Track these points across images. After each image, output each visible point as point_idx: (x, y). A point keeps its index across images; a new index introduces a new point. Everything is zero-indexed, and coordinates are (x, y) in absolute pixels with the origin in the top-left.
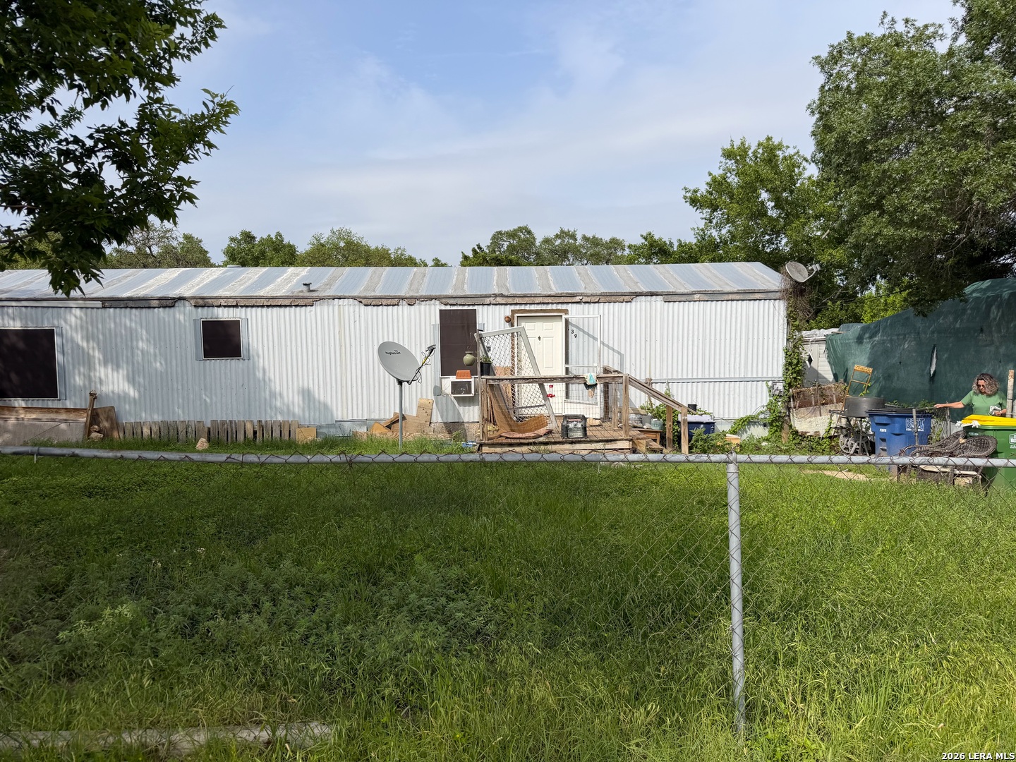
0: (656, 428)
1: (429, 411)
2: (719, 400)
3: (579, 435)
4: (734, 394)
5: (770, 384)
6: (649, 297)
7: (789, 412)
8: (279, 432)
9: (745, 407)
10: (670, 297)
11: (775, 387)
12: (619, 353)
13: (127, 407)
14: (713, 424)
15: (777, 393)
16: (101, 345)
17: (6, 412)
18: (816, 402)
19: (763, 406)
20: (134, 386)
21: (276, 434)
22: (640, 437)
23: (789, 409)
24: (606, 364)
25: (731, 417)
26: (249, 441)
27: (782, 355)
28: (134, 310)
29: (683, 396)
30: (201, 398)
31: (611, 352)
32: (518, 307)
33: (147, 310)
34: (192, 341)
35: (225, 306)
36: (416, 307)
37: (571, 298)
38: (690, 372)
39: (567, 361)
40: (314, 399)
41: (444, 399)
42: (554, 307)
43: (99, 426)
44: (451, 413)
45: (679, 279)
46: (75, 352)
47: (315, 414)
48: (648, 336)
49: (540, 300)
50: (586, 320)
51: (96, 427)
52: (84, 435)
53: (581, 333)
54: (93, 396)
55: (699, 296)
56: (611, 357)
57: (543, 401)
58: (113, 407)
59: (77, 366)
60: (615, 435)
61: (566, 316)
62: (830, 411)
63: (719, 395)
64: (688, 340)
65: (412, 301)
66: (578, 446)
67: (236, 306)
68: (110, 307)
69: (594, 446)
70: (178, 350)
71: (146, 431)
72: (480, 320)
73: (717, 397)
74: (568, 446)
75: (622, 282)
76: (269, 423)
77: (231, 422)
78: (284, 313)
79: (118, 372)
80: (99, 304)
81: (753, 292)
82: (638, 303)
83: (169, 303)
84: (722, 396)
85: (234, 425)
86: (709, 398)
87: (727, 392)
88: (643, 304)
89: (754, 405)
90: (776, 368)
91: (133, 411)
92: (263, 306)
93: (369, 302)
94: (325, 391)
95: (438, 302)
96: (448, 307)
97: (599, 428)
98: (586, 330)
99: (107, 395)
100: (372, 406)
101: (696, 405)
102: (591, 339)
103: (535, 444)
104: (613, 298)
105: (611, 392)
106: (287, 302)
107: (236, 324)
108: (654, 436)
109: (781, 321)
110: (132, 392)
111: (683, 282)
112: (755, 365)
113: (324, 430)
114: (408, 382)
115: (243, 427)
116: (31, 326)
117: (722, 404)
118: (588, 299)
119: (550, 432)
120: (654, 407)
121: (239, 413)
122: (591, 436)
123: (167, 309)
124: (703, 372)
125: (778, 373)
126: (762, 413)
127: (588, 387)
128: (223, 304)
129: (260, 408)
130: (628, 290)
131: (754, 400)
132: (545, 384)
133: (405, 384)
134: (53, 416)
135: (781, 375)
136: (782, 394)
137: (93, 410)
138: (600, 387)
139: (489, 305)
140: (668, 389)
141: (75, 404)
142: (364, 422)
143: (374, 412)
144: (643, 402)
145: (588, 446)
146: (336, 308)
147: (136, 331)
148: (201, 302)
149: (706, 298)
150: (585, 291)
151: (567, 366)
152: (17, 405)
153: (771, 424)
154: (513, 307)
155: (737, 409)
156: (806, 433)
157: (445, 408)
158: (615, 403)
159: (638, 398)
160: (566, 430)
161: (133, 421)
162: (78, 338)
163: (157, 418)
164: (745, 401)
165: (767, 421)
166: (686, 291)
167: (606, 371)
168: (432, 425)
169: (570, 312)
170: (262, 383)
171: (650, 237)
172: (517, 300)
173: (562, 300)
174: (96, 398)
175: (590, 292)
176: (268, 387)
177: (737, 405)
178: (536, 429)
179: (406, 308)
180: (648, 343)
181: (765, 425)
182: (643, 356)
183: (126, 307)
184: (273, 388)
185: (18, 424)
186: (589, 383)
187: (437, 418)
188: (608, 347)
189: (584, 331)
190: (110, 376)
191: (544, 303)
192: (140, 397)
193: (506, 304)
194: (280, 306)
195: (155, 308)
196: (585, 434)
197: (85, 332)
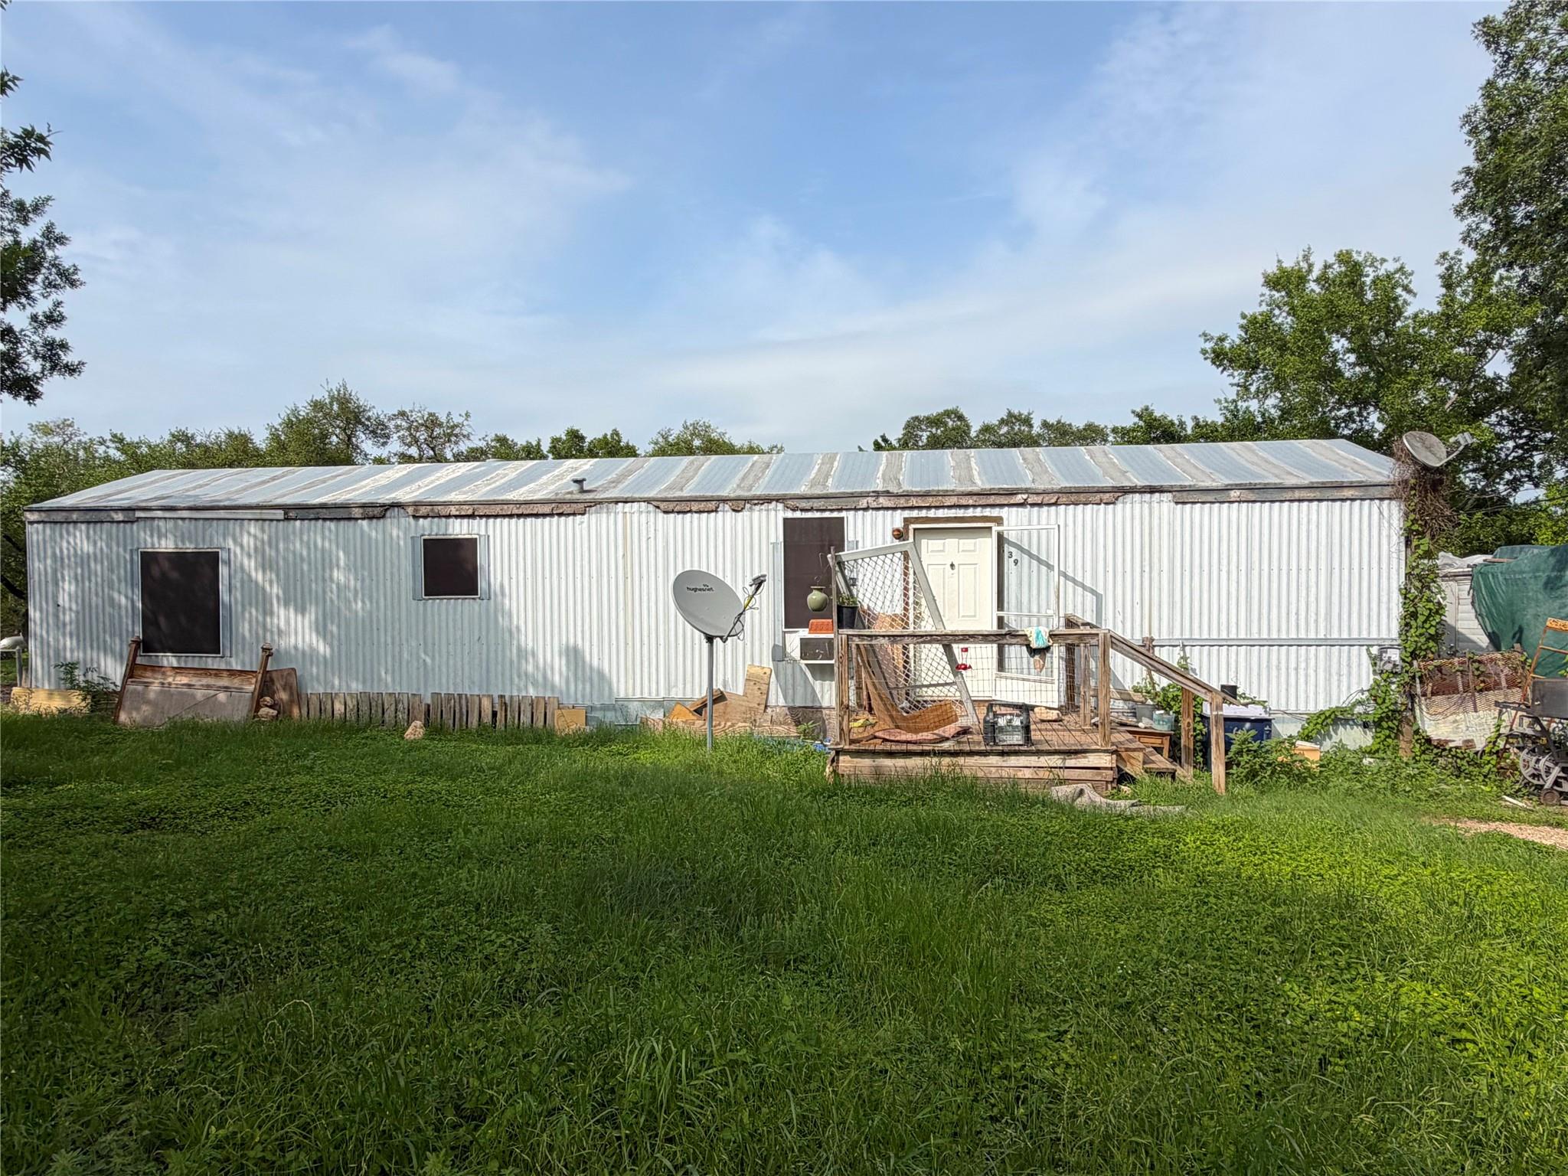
0: (1163, 728)
1: (764, 687)
2: (1278, 677)
3: (1017, 739)
4: (1306, 669)
5: (1375, 651)
6: (1148, 496)
7: (1413, 702)
8: (529, 715)
9: (1329, 695)
10: (1184, 495)
11: (1385, 657)
12: (1093, 592)
13: (314, 670)
14: (1268, 722)
15: (1389, 667)
16: (282, 575)
17: (149, 674)
18: (1466, 687)
19: (1362, 691)
20: (325, 639)
21: (525, 719)
22: (1132, 746)
23: (1412, 697)
24: (1070, 611)
25: (1302, 709)
26: (485, 728)
27: (1396, 599)
28: (328, 522)
29: (1211, 670)
30: (418, 657)
31: (1079, 590)
32: (915, 514)
33: (346, 522)
34: (409, 569)
35: (456, 517)
36: (746, 513)
37: (1007, 497)
38: (1224, 627)
39: (1000, 606)
40: (584, 662)
41: (789, 666)
42: (978, 512)
43: (272, 697)
44: (800, 690)
45: (1201, 466)
46: (246, 586)
47: (584, 689)
48: (1146, 563)
49: (953, 500)
50: (1035, 534)
51: (268, 699)
52: (250, 711)
53: (1026, 557)
54: (268, 652)
55: (1238, 493)
56: (1079, 599)
57: (951, 676)
58: (294, 670)
59: (248, 607)
60: (1085, 740)
61: (1000, 528)
62: (1497, 704)
63: (1278, 668)
64: (1220, 570)
65: (739, 504)
66: (1013, 761)
67: (472, 516)
68: (296, 519)
69: (1044, 761)
70: (388, 583)
71: (339, 707)
72: (850, 535)
73: (1274, 673)
74: (994, 760)
75: (1099, 472)
76: (516, 699)
77: (460, 696)
78: (543, 525)
79: (303, 615)
80: (280, 514)
81: (1340, 486)
82: (1128, 506)
83: (377, 511)
84: (1283, 670)
85: (464, 702)
86: (1259, 675)
87: (1293, 665)
88: (1137, 506)
89: (1344, 688)
90: (1386, 622)
91: (322, 677)
92: (511, 516)
93: (671, 506)
94: (601, 651)
95: (780, 506)
96: (798, 515)
97: (1056, 726)
98: (1034, 552)
99: (287, 652)
100: (673, 678)
101: (1234, 688)
102: (1044, 569)
103: (935, 753)
104: (1082, 497)
105: (1079, 662)
106: (547, 509)
107: (472, 543)
108: (1157, 741)
109: (1395, 539)
110: (322, 648)
111: (1208, 471)
112: (1345, 616)
113: (598, 714)
114: (721, 638)
115: (477, 706)
116: (189, 547)
117: (1284, 686)
118: (1038, 499)
119: (965, 731)
120: (1158, 689)
121: (473, 683)
122: (1039, 742)
123: (375, 521)
124: (1249, 628)
125: (1389, 630)
126: (1360, 703)
127: (1033, 652)
128: (454, 512)
129: (503, 675)
130: (1109, 483)
131: (1344, 679)
132: (955, 646)
133: (717, 642)
134: (211, 681)
135: (1395, 634)
136: (1398, 670)
137: (265, 672)
138: (1058, 652)
139: (866, 509)
140: (1184, 658)
141: (243, 664)
142: (659, 704)
143: (676, 686)
144: (1138, 679)
145: (1032, 761)
146: (620, 516)
147: (331, 551)
148: (423, 511)
149: (1251, 496)
150: (1033, 486)
151: (1001, 614)
152: (165, 663)
153: (1378, 724)
154: (907, 514)
155: (1312, 696)
156: (1447, 742)
157: (791, 681)
158: (1086, 681)
159: (1129, 673)
160: (991, 730)
161: (321, 691)
162: (250, 564)
163: (356, 687)
164: (1328, 680)
165: (1370, 719)
166: (1214, 485)
167: (1070, 623)
168: (769, 710)
169: (1005, 522)
170: (507, 635)
171: (1145, 415)
172: (913, 502)
173: (992, 500)
174: (271, 655)
175: (1040, 486)
176: (515, 642)
177: (1312, 688)
178: (937, 727)
179: (730, 514)
180: (1146, 575)
181: (1366, 725)
182: (1137, 599)
183: (317, 519)
184: (523, 644)
185: (161, 691)
186: (1034, 645)
187: (777, 699)
188: (1074, 581)
189: (1030, 555)
190: (292, 622)
191: (960, 506)
192: (332, 656)
193: (894, 509)
194: (537, 515)
195: (357, 519)
196: (1028, 739)
197: (260, 559)
